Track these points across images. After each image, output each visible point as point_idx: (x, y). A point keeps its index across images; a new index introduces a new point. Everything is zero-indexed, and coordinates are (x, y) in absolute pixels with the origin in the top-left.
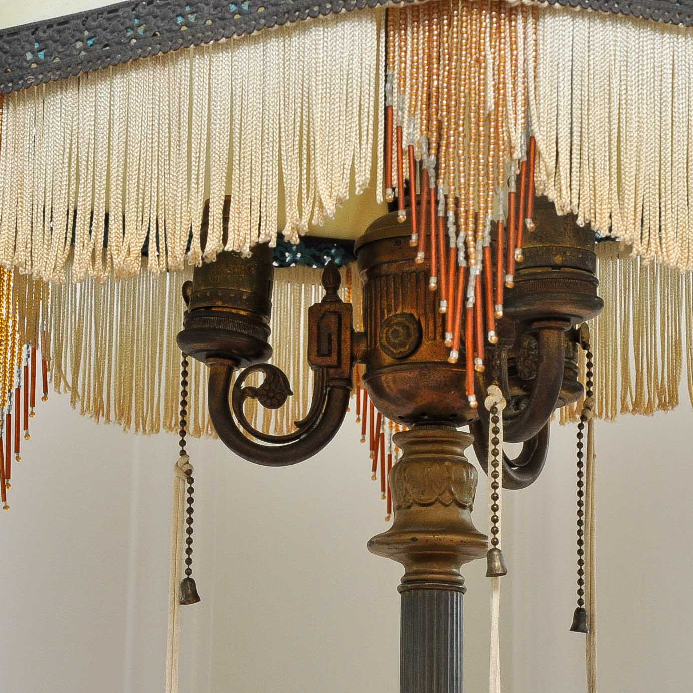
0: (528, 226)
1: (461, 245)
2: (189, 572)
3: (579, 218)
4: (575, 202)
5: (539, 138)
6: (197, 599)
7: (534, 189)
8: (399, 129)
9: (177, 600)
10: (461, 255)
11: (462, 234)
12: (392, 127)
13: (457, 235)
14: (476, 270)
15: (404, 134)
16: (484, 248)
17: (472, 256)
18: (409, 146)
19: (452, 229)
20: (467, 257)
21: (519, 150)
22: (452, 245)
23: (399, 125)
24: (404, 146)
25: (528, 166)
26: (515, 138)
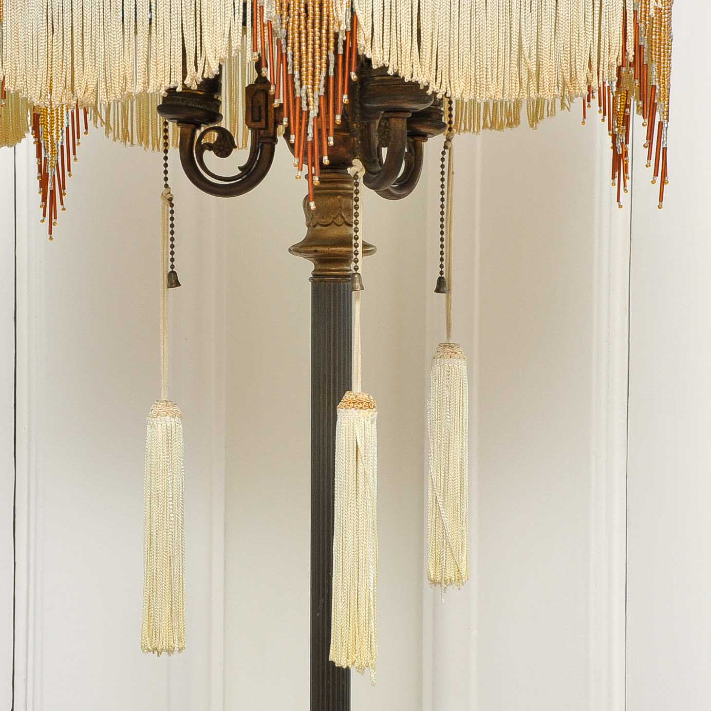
0: (352, 77)
1: (304, 95)
2: (172, 267)
3: (390, 69)
4: (386, 57)
5: (359, 13)
6: (178, 284)
7: (357, 49)
8: (262, 7)
9: (166, 286)
10: (304, 102)
11: (304, 87)
12: (257, 6)
13: (301, 86)
14: (313, 113)
15: (265, 11)
16: (319, 96)
17: (311, 103)
18: (268, 21)
19: (297, 83)
20: (308, 105)
21: (344, 23)
22: (298, 95)
23: (261, 5)
24: (264, 21)
25: (352, 33)
26: (341, 15)
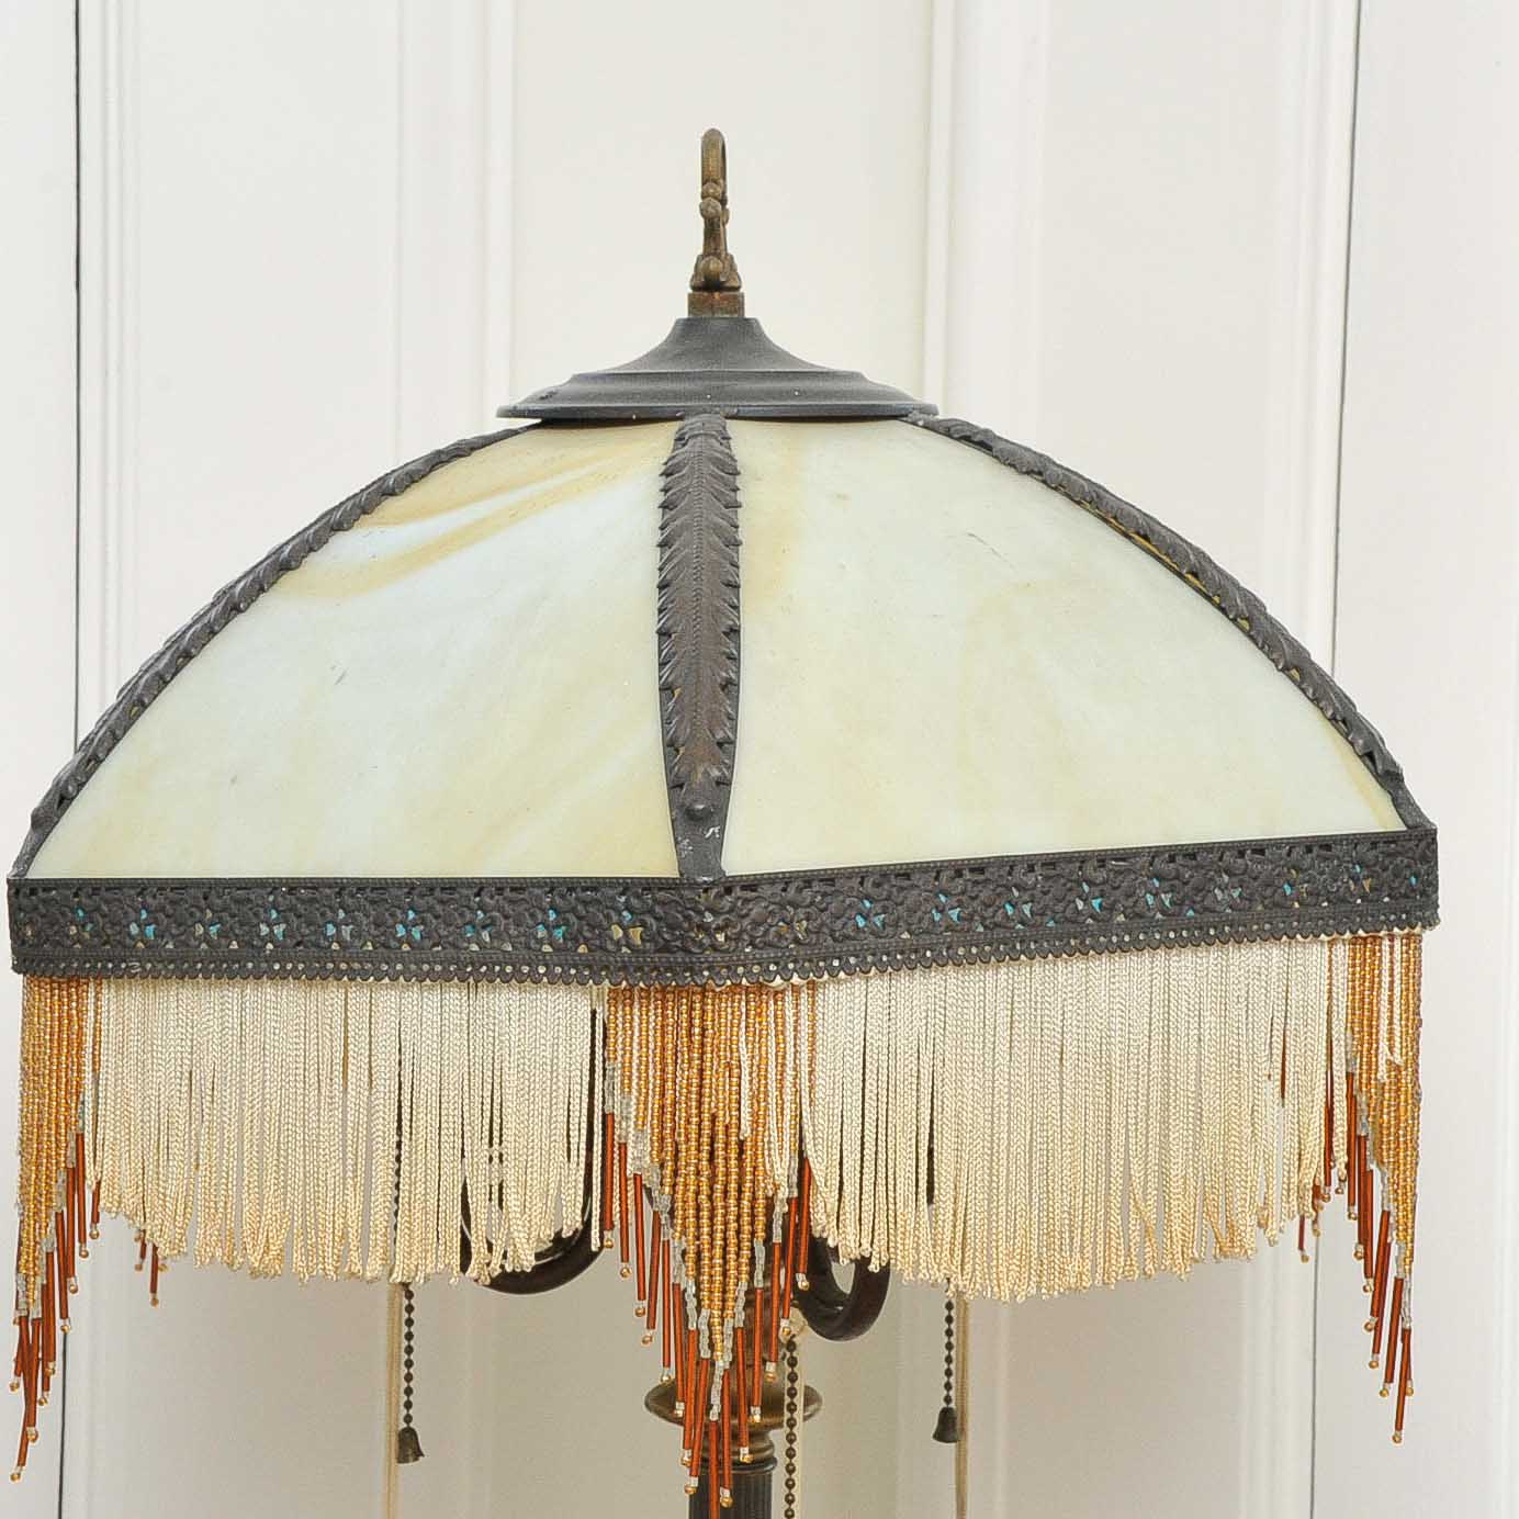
0: (799, 1284)
1: (704, 1328)
2: (408, 1419)
3: (873, 1260)
4: (866, 1245)
5: (814, 1162)
6: (418, 1454)
7: (810, 1228)
8: (623, 1147)
10: (704, 1341)
11: (705, 1312)
12: (613, 1140)
13: (699, 1308)
14: (722, 1362)
15: (629, 1154)
16: (735, 1330)
17: (719, 1346)
18: (635, 1175)
19: (692, 1304)
20: (712, 1346)
21: (786, 1185)
22: (692, 1327)
23: (623, 1141)
24: (628, 1172)
25: (800, 1204)
26: (781, 1169)
